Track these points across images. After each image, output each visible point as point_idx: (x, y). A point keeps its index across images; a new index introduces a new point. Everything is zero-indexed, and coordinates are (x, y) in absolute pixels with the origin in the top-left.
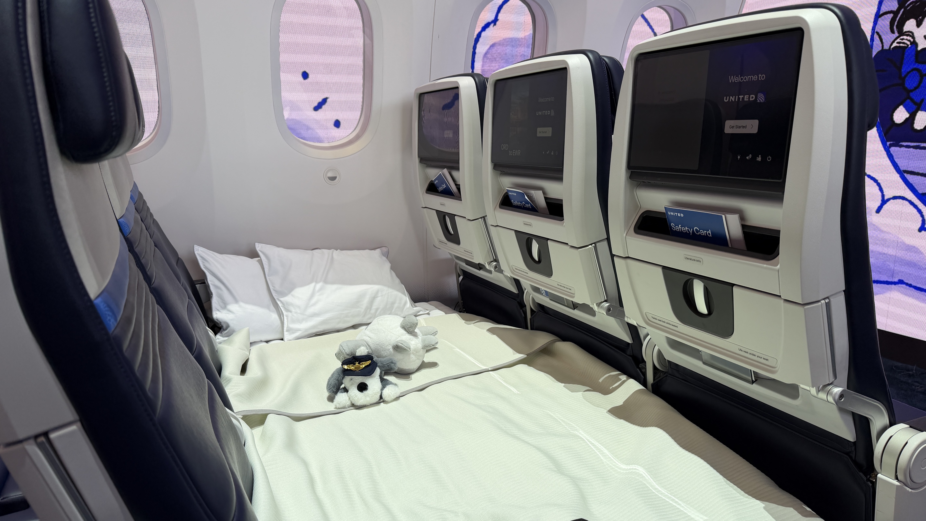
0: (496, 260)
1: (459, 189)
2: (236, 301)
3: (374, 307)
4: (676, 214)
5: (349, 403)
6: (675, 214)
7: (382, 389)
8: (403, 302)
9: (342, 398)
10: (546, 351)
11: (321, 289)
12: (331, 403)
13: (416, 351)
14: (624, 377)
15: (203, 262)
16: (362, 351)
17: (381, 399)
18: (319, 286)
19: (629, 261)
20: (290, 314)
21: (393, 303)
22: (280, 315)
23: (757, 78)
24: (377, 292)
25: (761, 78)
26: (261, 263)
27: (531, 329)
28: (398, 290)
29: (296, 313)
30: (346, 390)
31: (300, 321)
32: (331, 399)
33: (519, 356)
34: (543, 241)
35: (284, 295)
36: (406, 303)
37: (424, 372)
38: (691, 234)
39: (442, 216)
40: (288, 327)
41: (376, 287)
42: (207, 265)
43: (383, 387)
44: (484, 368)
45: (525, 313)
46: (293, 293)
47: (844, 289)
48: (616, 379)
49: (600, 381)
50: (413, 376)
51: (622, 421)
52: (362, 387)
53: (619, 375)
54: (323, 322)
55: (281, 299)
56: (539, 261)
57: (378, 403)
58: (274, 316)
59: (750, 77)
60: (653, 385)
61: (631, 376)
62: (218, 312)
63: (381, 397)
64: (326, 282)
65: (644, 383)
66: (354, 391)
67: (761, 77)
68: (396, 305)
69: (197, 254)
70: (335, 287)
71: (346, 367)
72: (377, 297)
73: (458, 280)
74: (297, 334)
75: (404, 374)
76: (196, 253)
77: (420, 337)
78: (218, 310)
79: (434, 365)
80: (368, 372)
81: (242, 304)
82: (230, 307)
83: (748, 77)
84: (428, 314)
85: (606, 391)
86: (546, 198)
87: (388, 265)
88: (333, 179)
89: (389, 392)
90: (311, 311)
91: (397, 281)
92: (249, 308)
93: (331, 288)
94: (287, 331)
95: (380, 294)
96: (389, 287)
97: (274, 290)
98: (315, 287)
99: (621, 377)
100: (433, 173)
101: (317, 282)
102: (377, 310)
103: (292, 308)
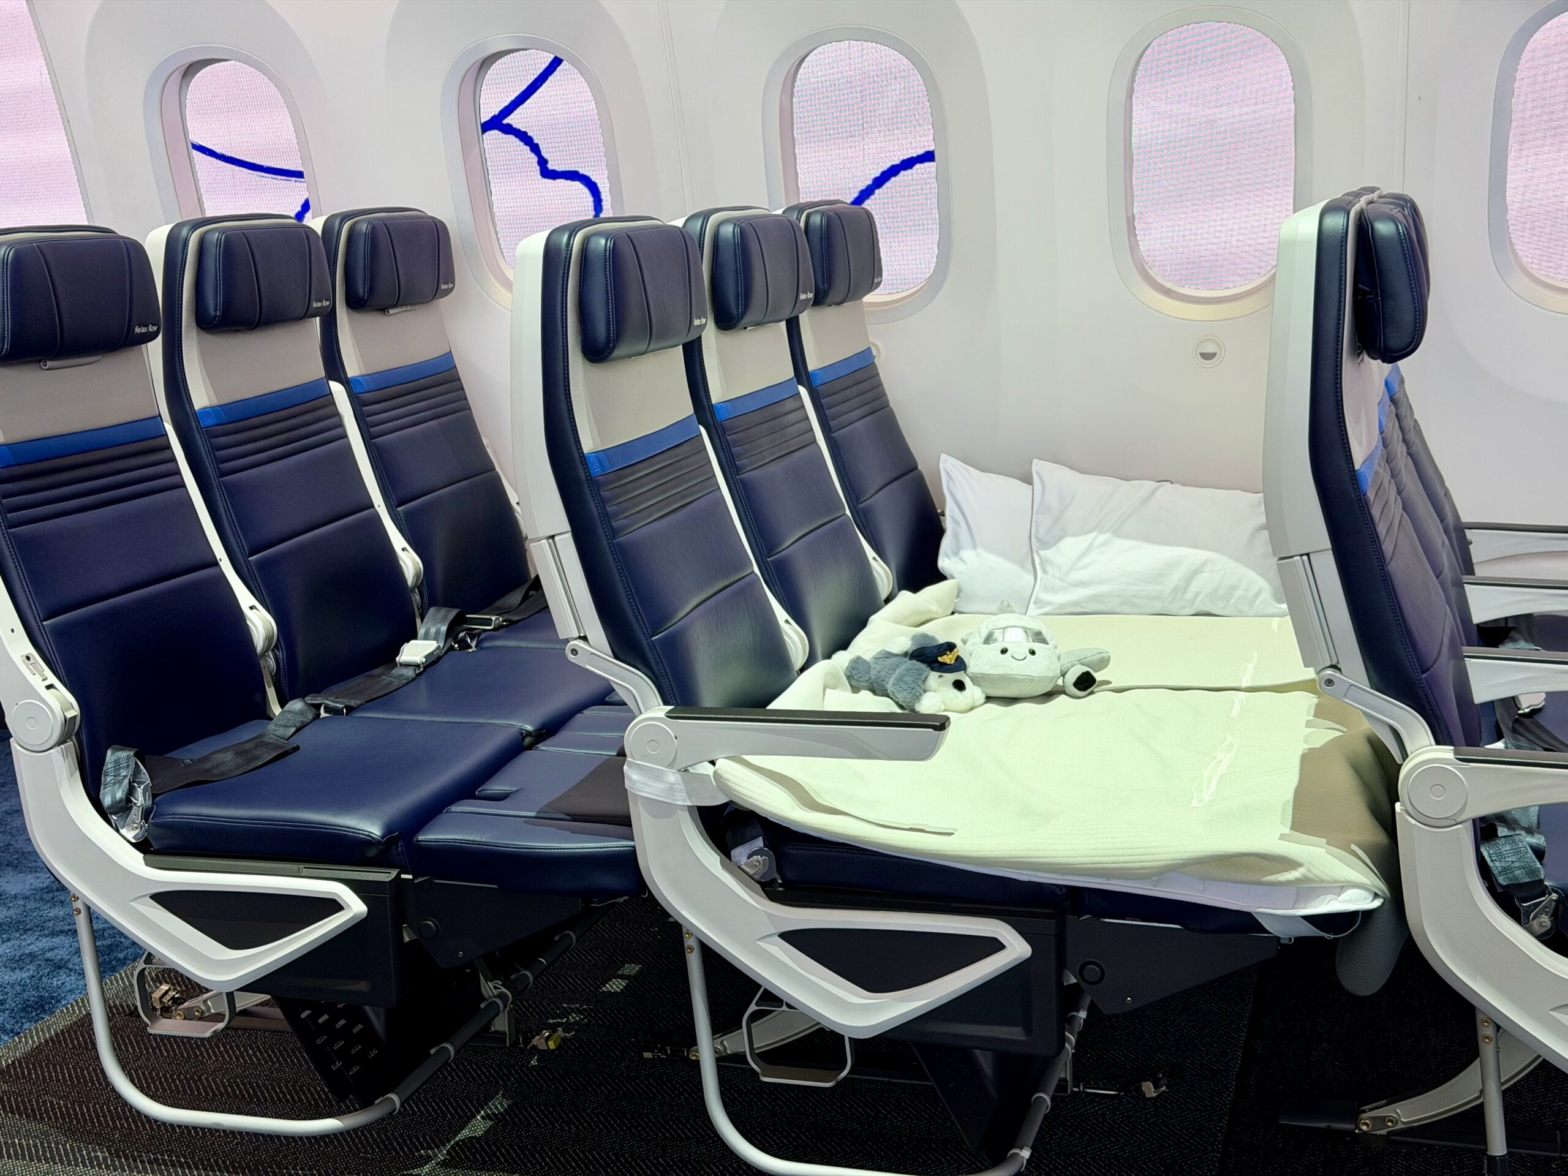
2: (975, 546)
3: (1192, 589)
11: (1103, 545)
15: (948, 482)
18: (1102, 538)
20: (1044, 577)
22: (1036, 577)
24: (1204, 564)
26: (1032, 489)
29: (1053, 576)
31: (1054, 590)
35: (1047, 547)
40: (1037, 597)
41: (1203, 555)
42: (952, 487)
46: (1059, 545)
52: (959, 686)
55: (1040, 552)
62: (946, 560)
64: (1117, 533)
69: (943, 467)
70: (1129, 543)
72: (1202, 572)
74: (1047, 609)
76: (941, 465)
78: (948, 556)
81: (980, 551)
82: (964, 554)
88: (1207, 356)
90: (1076, 576)
92: (991, 559)
93: (1121, 543)
95: (1208, 568)
97: (1036, 537)
98: (1095, 539)
101: (1101, 532)
102: (1197, 594)
103: (1049, 568)
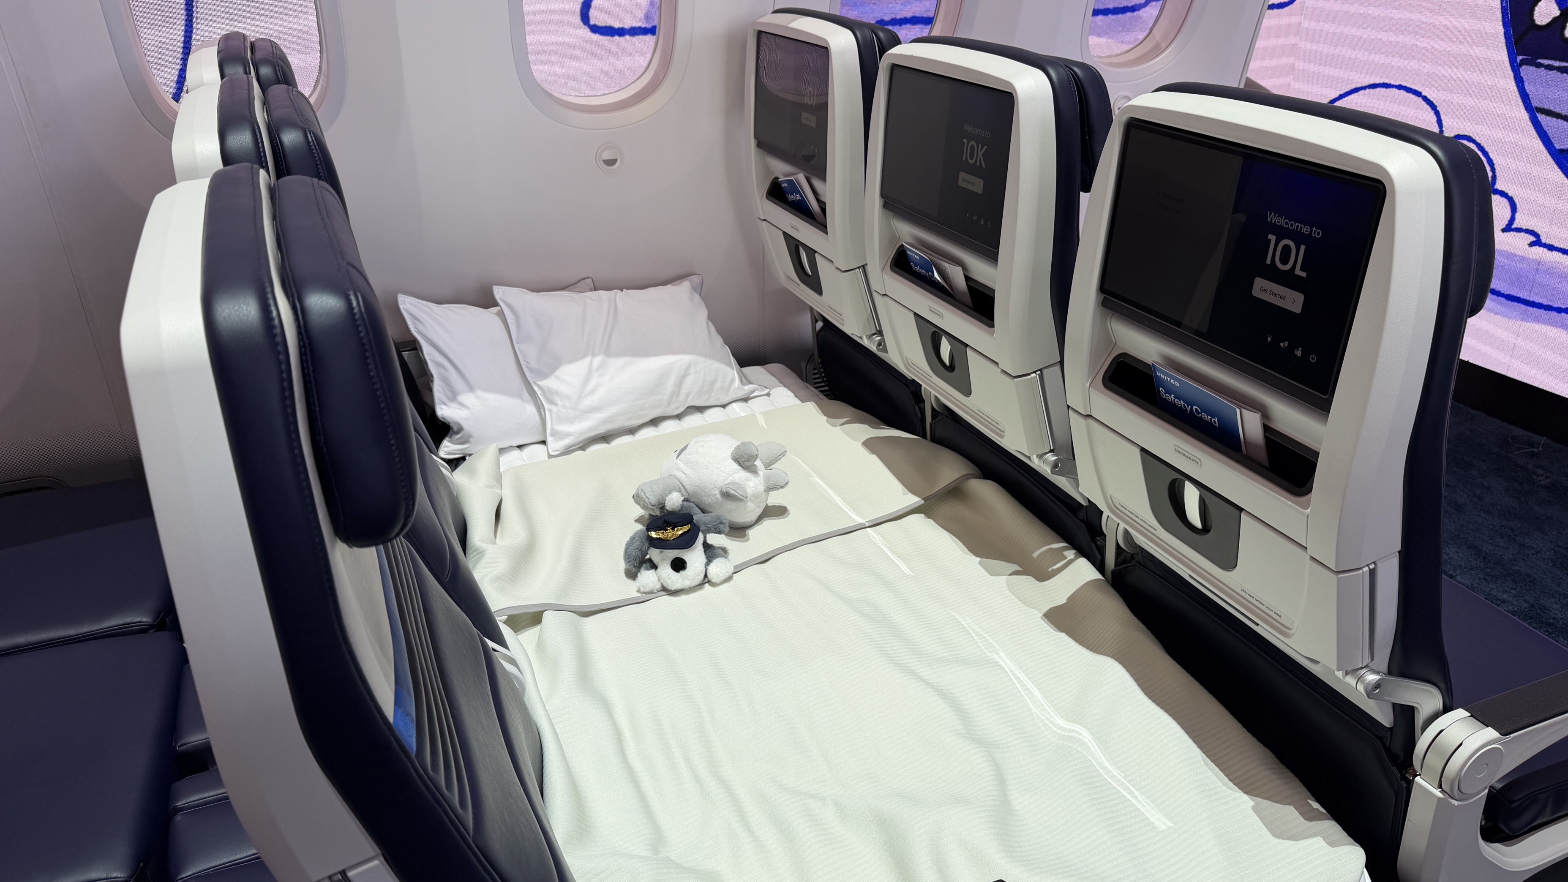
0: (880, 333)
1: (824, 210)
2: (471, 388)
3: (684, 391)
4: (1169, 379)
5: (658, 586)
6: (1167, 379)
7: (707, 564)
8: (728, 380)
9: (648, 578)
10: (955, 492)
11: (602, 366)
12: (630, 582)
13: (756, 496)
14: (1070, 554)
15: (414, 323)
16: (674, 501)
17: (706, 580)
18: (597, 360)
19: (1091, 421)
20: (554, 408)
21: (713, 383)
22: (539, 407)
23: (1309, 230)
24: (688, 367)
25: (1314, 234)
26: (501, 315)
27: (933, 440)
28: (720, 361)
29: (564, 407)
30: (654, 567)
31: (570, 420)
32: (632, 575)
33: (914, 500)
34: (959, 345)
35: (545, 376)
36: (732, 381)
37: (768, 524)
38: (1188, 412)
39: (794, 246)
40: (552, 429)
41: (686, 358)
42: (421, 328)
43: (709, 561)
44: (861, 521)
45: (923, 411)
46: (557, 373)
47: (1399, 549)
48: (1058, 555)
49: (1035, 555)
50: (751, 532)
51: (1063, 635)
52: (679, 565)
53: (1065, 549)
54: (607, 420)
55: (540, 383)
56: (951, 368)
57: (701, 585)
58: (531, 408)
59: (1300, 226)
60: (1113, 572)
61: (1083, 552)
62: (443, 407)
63: (706, 576)
64: (608, 353)
65: (1100, 566)
66: (666, 571)
67: (1315, 231)
68: (718, 385)
69: (404, 309)
70: (621, 361)
71: (653, 534)
72: (688, 375)
73: (814, 327)
74: (567, 441)
75: (738, 530)
76: (402, 307)
77: (761, 473)
78: (444, 403)
79: (779, 511)
80: (687, 542)
81: (480, 393)
82: (462, 398)
83: (1297, 224)
84: (768, 395)
85: (1043, 576)
86: (968, 278)
87: (703, 313)
88: (611, 162)
89: (718, 569)
90: (587, 402)
91: (719, 341)
92: (492, 398)
93: (617, 362)
94: (551, 435)
95: (692, 371)
96: (706, 356)
97: (527, 367)
98: (591, 362)
99: (1066, 553)
100: (781, 169)
101: (594, 355)
102: (688, 395)
103: (557, 399)
